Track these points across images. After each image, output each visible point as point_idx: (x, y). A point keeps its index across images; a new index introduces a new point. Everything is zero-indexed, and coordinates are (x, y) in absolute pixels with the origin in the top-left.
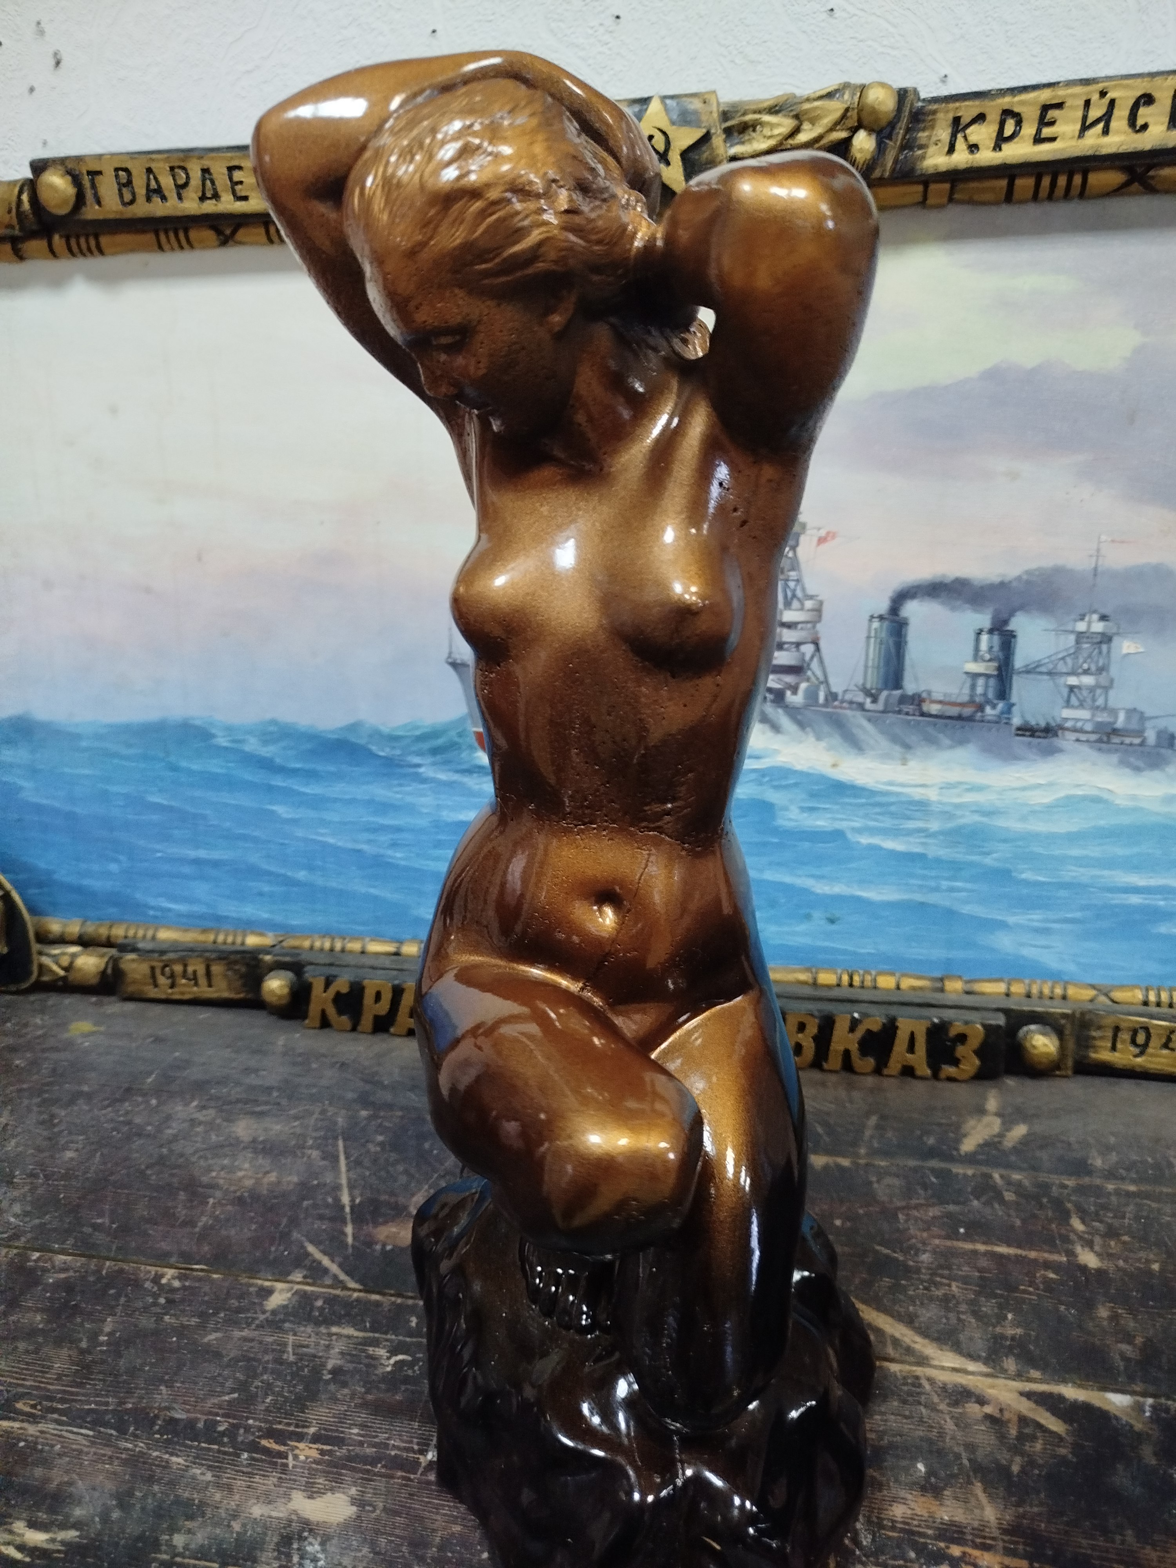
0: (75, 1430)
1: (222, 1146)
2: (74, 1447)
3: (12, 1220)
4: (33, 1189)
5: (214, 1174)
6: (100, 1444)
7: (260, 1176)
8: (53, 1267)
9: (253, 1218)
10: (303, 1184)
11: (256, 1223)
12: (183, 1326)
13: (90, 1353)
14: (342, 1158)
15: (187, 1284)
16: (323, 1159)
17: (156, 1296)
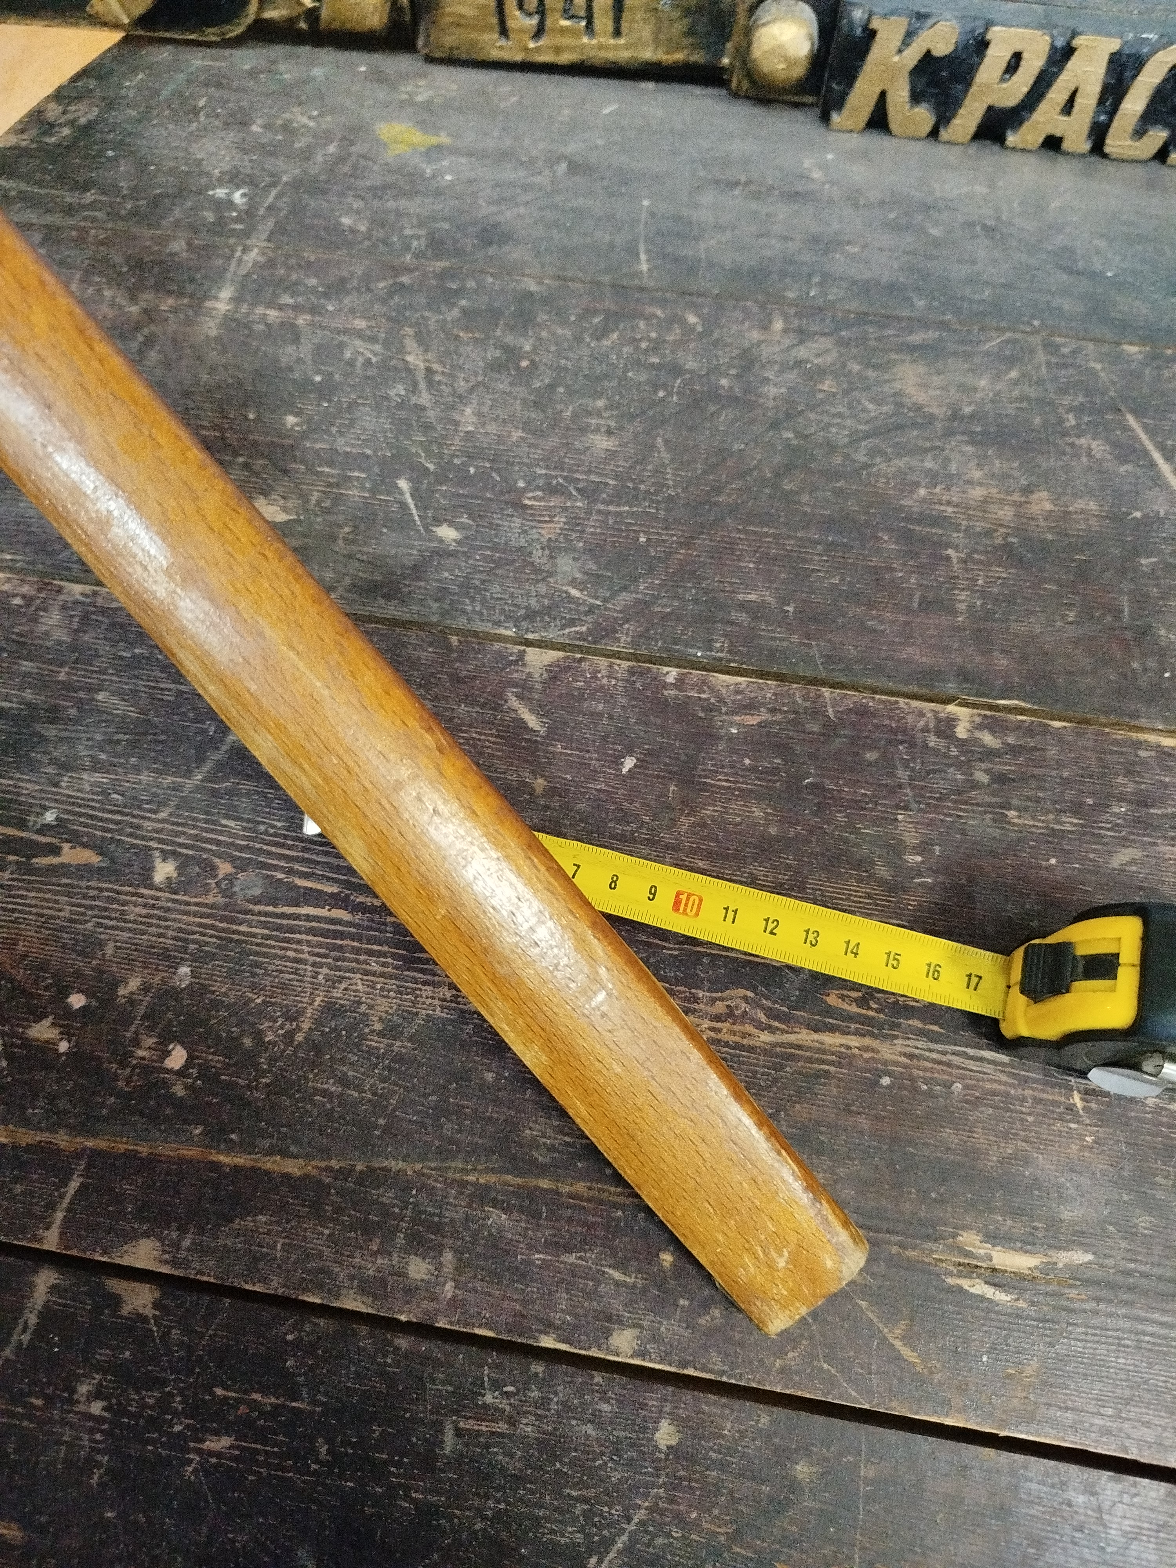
0: (970, 1051)
1: (898, 427)
2: (988, 1086)
3: (575, 593)
4: (575, 522)
5: (922, 492)
6: (1036, 1081)
7: (1016, 497)
8: (722, 701)
9: (1057, 595)
10: (1117, 518)
11: (1070, 606)
12: (1053, 833)
13: (905, 890)
14: (1157, 456)
15: (1010, 740)
16: (1123, 459)
17: (966, 767)
